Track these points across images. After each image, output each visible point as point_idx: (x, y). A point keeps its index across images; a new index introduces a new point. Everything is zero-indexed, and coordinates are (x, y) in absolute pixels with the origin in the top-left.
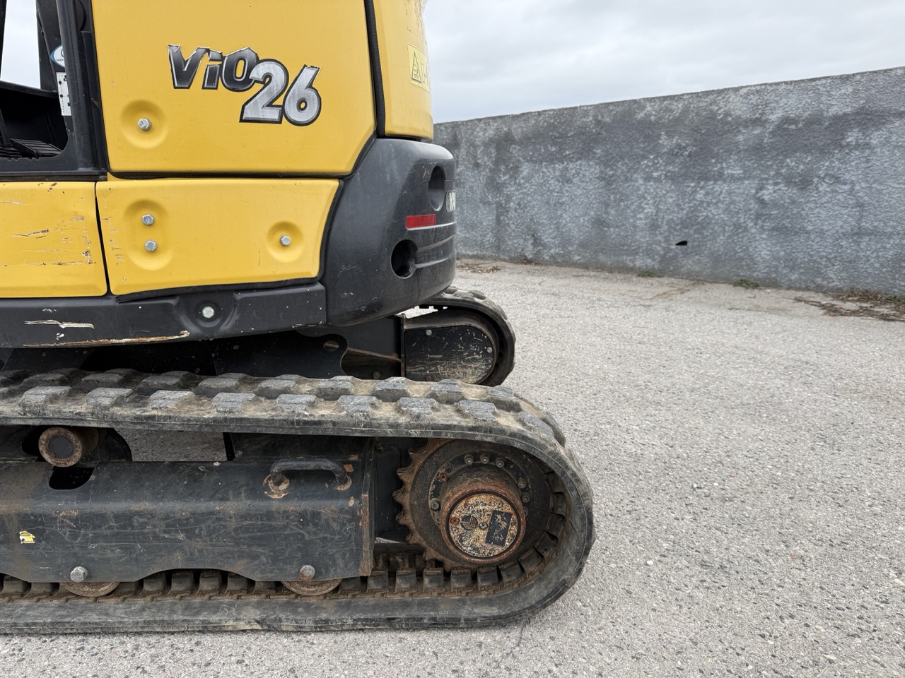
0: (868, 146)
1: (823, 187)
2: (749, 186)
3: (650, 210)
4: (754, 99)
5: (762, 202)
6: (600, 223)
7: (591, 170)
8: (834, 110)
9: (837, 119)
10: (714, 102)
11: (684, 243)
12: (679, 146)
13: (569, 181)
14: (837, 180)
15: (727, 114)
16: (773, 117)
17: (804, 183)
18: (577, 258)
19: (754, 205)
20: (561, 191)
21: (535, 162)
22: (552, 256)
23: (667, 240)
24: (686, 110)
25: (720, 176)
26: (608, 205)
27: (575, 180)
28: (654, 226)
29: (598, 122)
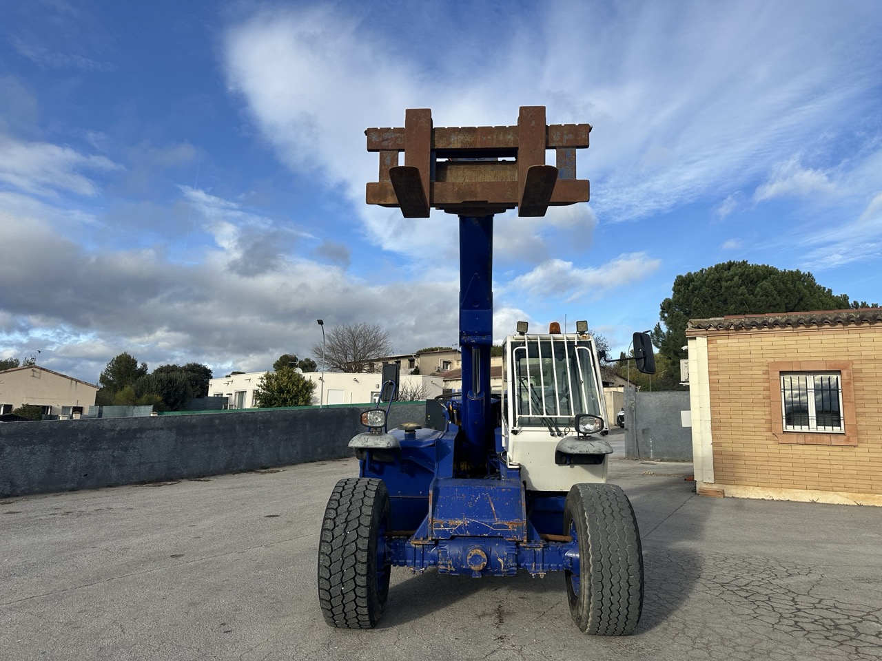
0: (142, 438)
1: (131, 451)
2: (110, 452)
3: (73, 463)
4: (112, 423)
5: (114, 457)
6: (50, 471)
7: (46, 449)
8: (133, 427)
9: (134, 430)
10: (99, 423)
11: (86, 475)
12: (85, 438)
13: (34, 454)
14: (135, 448)
15: (103, 427)
16: (117, 429)
17: (126, 449)
18: (37, 489)
19: (111, 458)
20: (29, 459)
21: (15, 446)
22: (22, 491)
23: (80, 475)
24: (89, 425)
25: (100, 449)
26: (54, 463)
27: (38, 453)
28: (75, 470)
29: (51, 429)
